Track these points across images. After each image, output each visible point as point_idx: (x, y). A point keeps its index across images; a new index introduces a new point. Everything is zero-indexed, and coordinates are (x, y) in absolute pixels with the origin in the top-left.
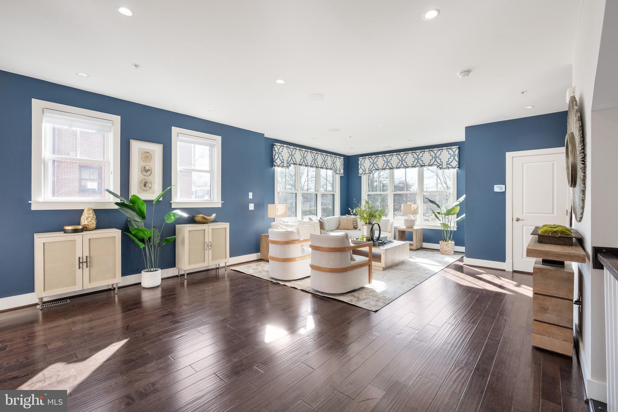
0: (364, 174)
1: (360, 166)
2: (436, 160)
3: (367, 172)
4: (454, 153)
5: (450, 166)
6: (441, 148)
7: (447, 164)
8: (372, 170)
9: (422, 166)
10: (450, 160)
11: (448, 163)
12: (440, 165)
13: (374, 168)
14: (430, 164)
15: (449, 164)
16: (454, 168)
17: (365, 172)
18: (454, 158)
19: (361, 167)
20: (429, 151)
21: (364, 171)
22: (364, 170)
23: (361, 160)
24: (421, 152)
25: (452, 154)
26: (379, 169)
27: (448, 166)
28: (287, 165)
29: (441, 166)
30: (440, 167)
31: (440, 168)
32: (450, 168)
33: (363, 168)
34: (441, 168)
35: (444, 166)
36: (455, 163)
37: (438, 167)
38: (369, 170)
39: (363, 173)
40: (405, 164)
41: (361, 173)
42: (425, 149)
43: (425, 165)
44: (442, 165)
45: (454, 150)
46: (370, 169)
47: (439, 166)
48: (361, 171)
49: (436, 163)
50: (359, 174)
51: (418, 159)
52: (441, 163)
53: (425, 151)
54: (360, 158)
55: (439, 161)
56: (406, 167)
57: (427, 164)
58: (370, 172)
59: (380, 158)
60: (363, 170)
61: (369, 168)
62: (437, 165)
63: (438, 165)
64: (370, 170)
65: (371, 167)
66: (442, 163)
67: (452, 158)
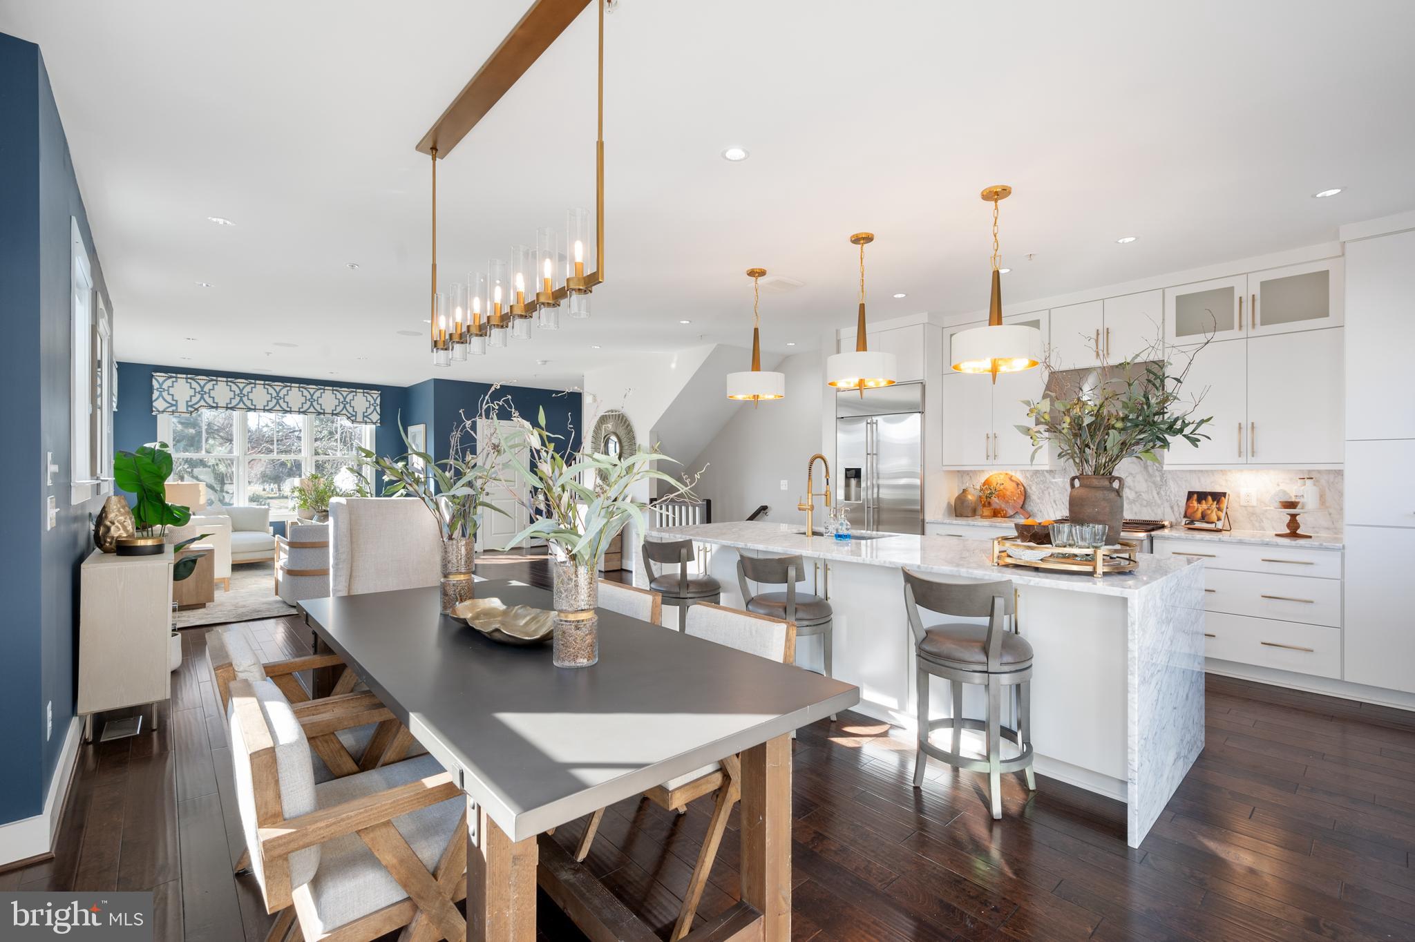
1: (156, 393)
2: (345, 407)
3: (182, 408)
4: (375, 401)
5: (368, 420)
6: (354, 390)
7: (364, 416)
8: (196, 406)
9: (319, 413)
10: (370, 411)
11: (366, 414)
12: (353, 416)
13: (202, 403)
14: (335, 412)
15: (366, 417)
16: (375, 423)
17: (174, 408)
18: (375, 409)
19: (160, 395)
20: (333, 390)
21: (172, 405)
22: (174, 403)
23: (161, 379)
24: (318, 390)
25: (372, 402)
27: (365, 419)
29: (354, 418)
30: (352, 418)
31: (352, 421)
32: (368, 422)
33: (169, 398)
35: (360, 418)
36: (375, 417)
37: (349, 419)
38: (188, 406)
39: (170, 409)
41: (160, 410)
42: (325, 386)
44: (356, 416)
45: (375, 396)
46: (189, 404)
48: (159, 404)
49: (344, 412)
50: (154, 409)
51: (312, 401)
52: (354, 413)
53: (324, 389)
54: (158, 374)
55: (350, 410)
56: (285, 411)
57: (329, 410)
58: (190, 409)
59: (222, 384)
60: (169, 403)
61: (187, 402)
62: (347, 415)
63: (349, 415)
64: (191, 406)
65: (195, 400)
66: (356, 413)
67: (372, 408)
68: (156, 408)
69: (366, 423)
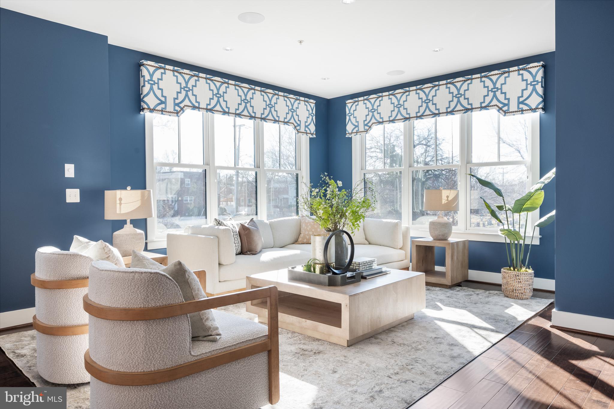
0: (357, 132)
1: (348, 118)
2: (495, 96)
3: (361, 128)
4: (534, 77)
5: (525, 108)
6: (507, 70)
7: (519, 103)
8: (370, 124)
9: (467, 110)
10: (526, 94)
11: (521, 100)
12: (505, 105)
13: (373, 120)
14: (483, 105)
15: (522, 103)
16: (534, 110)
17: (357, 129)
18: (534, 89)
19: (350, 119)
20: (481, 77)
21: (356, 126)
22: (356, 124)
23: (349, 105)
24: (465, 81)
25: (530, 79)
26: (383, 122)
27: (521, 106)
28: (175, 110)
29: (505, 108)
32: (526, 110)
33: (353, 120)
34: (505, 113)
35: (513, 106)
36: (536, 100)
37: (501, 111)
39: (355, 131)
40: (432, 108)
41: (350, 132)
42: (473, 75)
43: (474, 107)
44: (508, 105)
45: (534, 71)
46: (366, 122)
47: (503, 107)
48: (349, 128)
49: (495, 102)
50: (347, 133)
51: (458, 96)
52: (506, 102)
53: (472, 79)
54: (348, 101)
55: (501, 97)
56: (435, 115)
57: (476, 104)
58: (367, 128)
59: (386, 99)
60: (354, 125)
61: (364, 121)
62: (498, 106)
63: (500, 105)
64: (366, 125)
65: (369, 118)
66: (509, 101)
67: (530, 88)
68: (348, 131)
69: (522, 111)
